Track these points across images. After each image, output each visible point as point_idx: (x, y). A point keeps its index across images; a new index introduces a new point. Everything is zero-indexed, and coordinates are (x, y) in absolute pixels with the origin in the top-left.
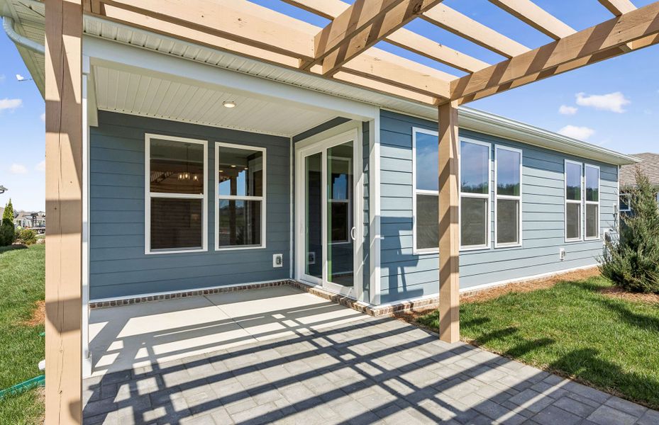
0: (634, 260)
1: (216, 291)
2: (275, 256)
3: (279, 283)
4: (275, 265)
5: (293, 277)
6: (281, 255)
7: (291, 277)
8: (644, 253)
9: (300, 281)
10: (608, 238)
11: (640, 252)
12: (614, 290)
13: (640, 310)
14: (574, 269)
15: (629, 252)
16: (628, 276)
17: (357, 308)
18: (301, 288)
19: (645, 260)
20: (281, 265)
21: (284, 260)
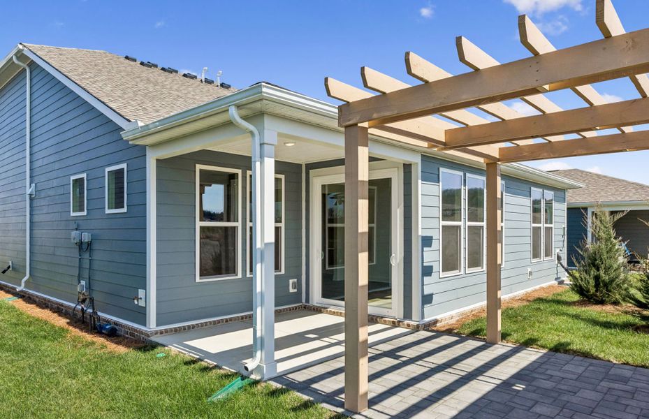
0: (597, 278)
2: (291, 281)
4: (291, 290)
5: (307, 300)
6: (296, 280)
7: (304, 301)
8: (605, 273)
9: (316, 305)
10: (559, 258)
11: (602, 272)
12: (580, 303)
13: (604, 316)
14: (537, 287)
15: (593, 272)
16: (592, 290)
17: (385, 323)
18: (318, 310)
19: (606, 278)
20: (296, 290)
21: (298, 285)
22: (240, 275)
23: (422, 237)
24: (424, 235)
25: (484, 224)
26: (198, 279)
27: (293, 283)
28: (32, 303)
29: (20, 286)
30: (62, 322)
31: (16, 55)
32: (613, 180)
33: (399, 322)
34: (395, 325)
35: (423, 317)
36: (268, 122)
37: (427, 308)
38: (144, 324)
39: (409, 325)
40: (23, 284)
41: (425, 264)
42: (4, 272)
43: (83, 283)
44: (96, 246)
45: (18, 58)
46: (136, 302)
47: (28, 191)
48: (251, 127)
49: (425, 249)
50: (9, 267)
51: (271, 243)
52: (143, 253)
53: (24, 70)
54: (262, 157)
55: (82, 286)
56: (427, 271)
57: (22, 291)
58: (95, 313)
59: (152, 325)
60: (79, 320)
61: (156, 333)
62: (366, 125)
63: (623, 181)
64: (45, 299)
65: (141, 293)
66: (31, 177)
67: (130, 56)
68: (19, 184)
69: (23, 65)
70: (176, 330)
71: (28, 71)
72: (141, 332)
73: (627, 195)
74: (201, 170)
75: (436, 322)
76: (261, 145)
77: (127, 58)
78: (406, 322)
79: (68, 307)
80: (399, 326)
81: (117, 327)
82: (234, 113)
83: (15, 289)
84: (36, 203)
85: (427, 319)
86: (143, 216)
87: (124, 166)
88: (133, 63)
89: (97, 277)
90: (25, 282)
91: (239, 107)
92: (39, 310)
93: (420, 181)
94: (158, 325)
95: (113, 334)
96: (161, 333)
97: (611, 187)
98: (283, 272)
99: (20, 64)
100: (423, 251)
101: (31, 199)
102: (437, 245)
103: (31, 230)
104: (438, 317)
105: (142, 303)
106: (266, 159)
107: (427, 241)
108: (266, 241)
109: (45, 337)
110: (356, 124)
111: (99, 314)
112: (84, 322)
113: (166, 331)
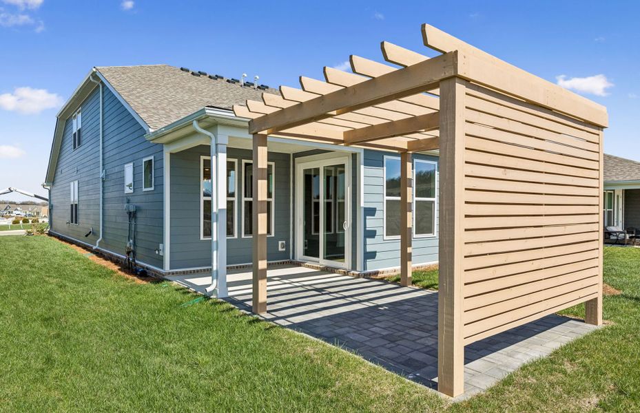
1: (243, 267)
2: (280, 242)
3: (284, 263)
4: (280, 249)
5: (294, 257)
6: (284, 242)
7: (291, 258)
9: (299, 260)
18: (299, 264)
20: (284, 250)
21: (287, 246)
22: (236, 236)
23: (365, 208)
24: (366, 207)
25: (436, 199)
26: (202, 238)
27: (282, 244)
28: (100, 257)
29: (95, 245)
30: (116, 268)
31: (92, 75)
32: (622, 161)
33: (348, 272)
34: (345, 274)
35: (365, 268)
36: (220, 130)
37: (370, 263)
38: (162, 267)
39: (353, 274)
40: (97, 245)
41: (367, 229)
42: (87, 236)
43: (131, 241)
44: (139, 215)
45: (93, 78)
46: (157, 252)
47: (101, 175)
48: (209, 133)
49: (367, 217)
50: (90, 232)
51: (223, 209)
52: (162, 218)
53: (98, 86)
54: (217, 152)
55: (130, 243)
56: (371, 234)
57: (97, 249)
58: (134, 261)
59: (167, 268)
60: (127, 268)
61: (169, 273)
62: (265, 132)
63: (631, 161)
64: (110, 254)
65: (161, 245)
66: (103, 165)
67: (184, 67)
68: (96, 171)
69: (98, 83)
70: (184, 272)
71: (101, 86)
72: (160, 273)
73: (629, 175)
74: (204, 160)
75: (377, 273)
76: (217, 145)
77: (182, 69)
78: (352, 272)
79: (122, 259)
80: (348, 275)
81: (147, 271)
82: (196, 126)
83: (92, 248)
84: (107, 184)
85: (369, 270)
86: (162, 193)
87: (152, 158)
88: (186, 73)
89: (139, 237)
90: (99, 242)
91: (199, 121)
92: (104, 261)
93: (362, 167)
94: (171, 269)
95: (144, 274)
96: (173, 274)
97: (617, 167)
98: (273, 235)
99: (95, 81)
100: (365, 219)
101: (103, 181)
102: (382, 214)
103: (103, 204)
104: (380, 270)
105: (161, 254)
106: (220, 154)
107: (370, 212)
108: (220, 207)
109: (100, 276)
110: (257, 133)
111: (136, 261)
112: (129, 268)
113: (177, 273)
